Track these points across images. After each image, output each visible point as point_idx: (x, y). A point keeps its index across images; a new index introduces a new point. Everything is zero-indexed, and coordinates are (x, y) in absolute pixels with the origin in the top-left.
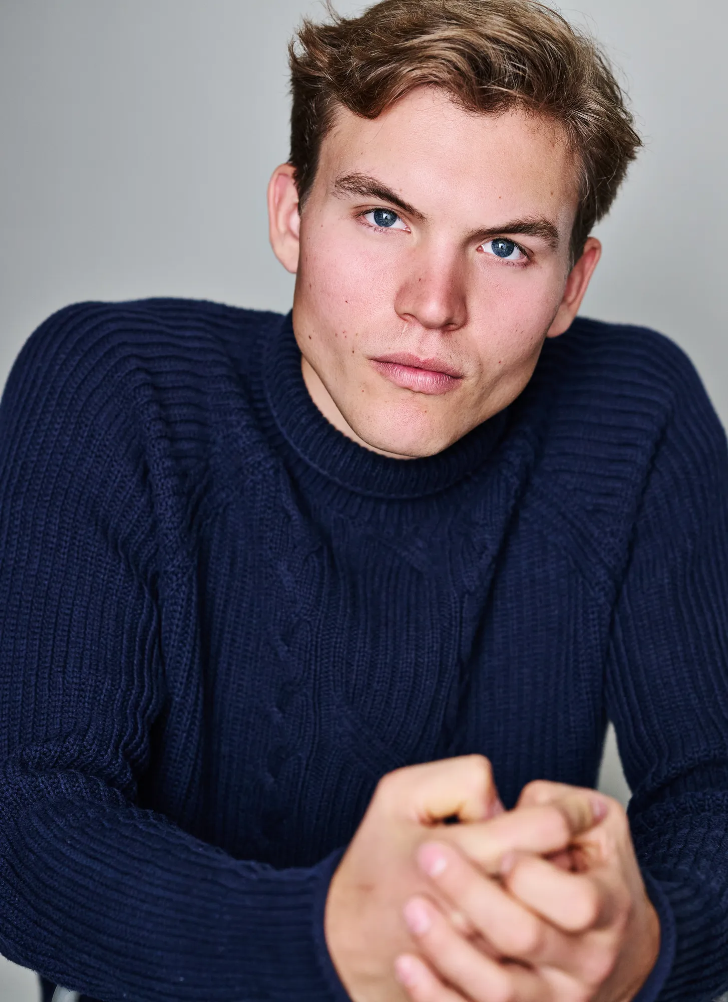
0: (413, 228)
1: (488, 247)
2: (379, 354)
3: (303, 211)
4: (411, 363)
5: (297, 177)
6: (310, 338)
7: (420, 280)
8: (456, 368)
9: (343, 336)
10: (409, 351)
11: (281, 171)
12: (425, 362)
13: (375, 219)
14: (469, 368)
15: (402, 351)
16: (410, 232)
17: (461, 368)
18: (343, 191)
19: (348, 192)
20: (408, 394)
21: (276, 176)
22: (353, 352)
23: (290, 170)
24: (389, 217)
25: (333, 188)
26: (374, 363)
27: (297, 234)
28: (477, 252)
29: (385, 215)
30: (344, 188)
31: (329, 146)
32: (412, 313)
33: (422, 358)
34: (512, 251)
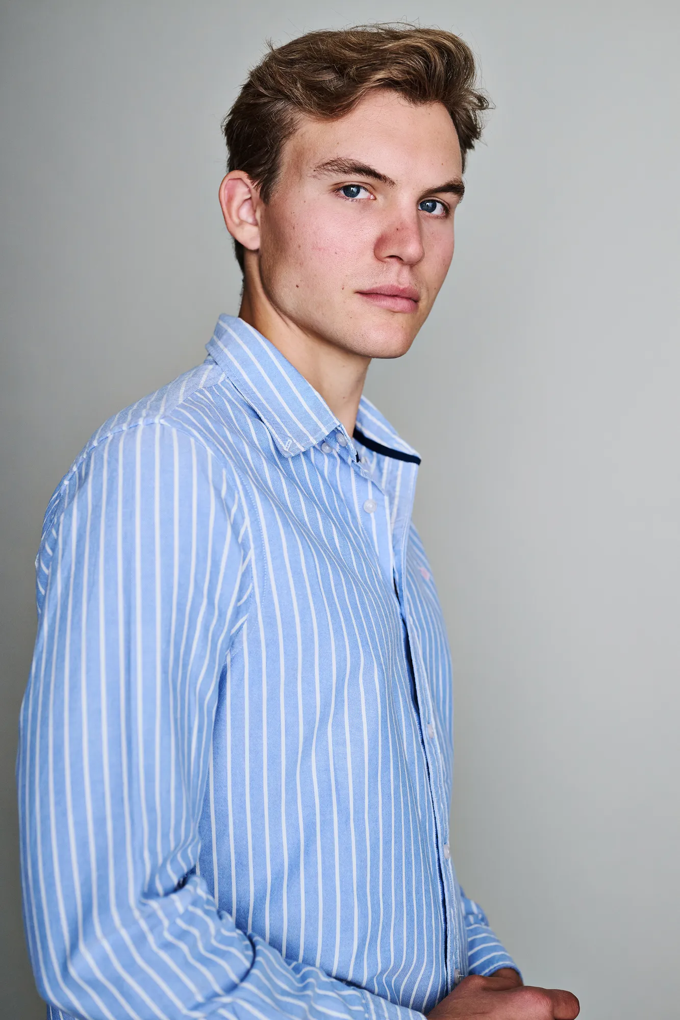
0: (377, 196)
2: (367, 288)
6: (297, 286)
8: (417, 294)
10: (391, 283)
12: (403, 291)
13: (345, 193)
15: (385, 283)
16: (375, 199)
18: (326, 173)
19: (331, 173)
20: (391, 314)
22: (343, 289)
24: (355, 191)
25: (311, 173)
34: (435, 208)
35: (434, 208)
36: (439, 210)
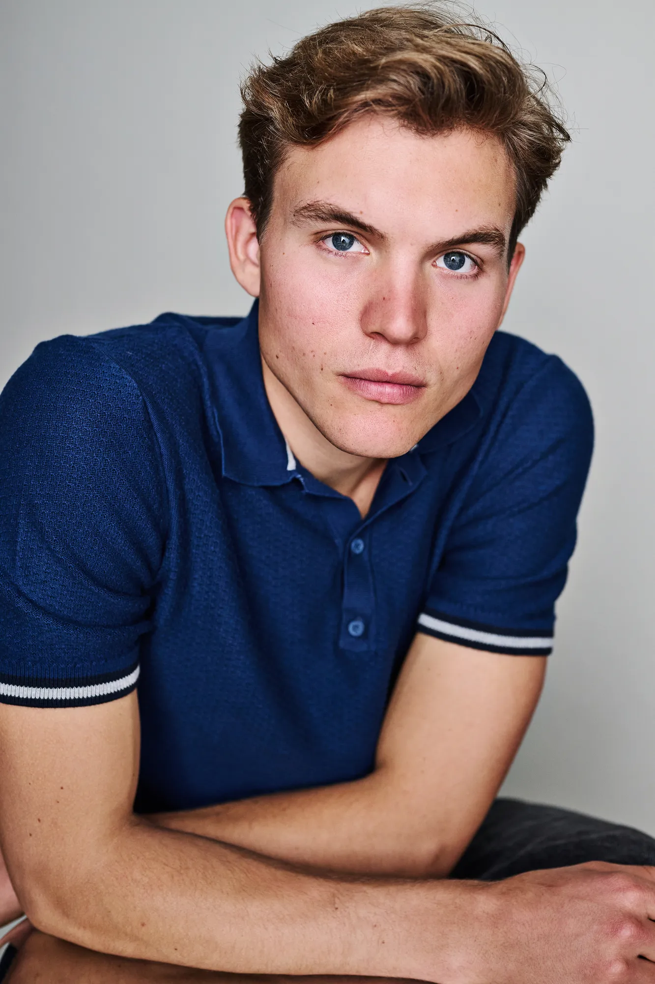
0: (372, 250)
1: (441, 262)
2: (348, 371)
3: (263, 240)
4: (380, 377)
5: (253, 210)
6: (277, 357)
7: (384, 299)
8: (421, 378)
9: (311, 355)
10: (377, 366)
11: (238, 204)
12: (394, 375)
13: (333, 243)
14: (432, 378)
15: (371, 366)
16: (368, 254)
17: (424, 378)
18: (304, 219)
19: (308, 220)
20: (377, 406)
21: (231, 210)
22: (322, 369)
23: (246, 205)
24: (347, 240)
25: (292, 218)
26: (342, 379)
27: (257, 261)
28: (432, 267)
29: (343, 238)
30: (304, 216)
31: (282, 178)
32: (378, 331)
33: (390, 372)
34: (463, 264)
35: (461, 263)
36: (467, 267)
